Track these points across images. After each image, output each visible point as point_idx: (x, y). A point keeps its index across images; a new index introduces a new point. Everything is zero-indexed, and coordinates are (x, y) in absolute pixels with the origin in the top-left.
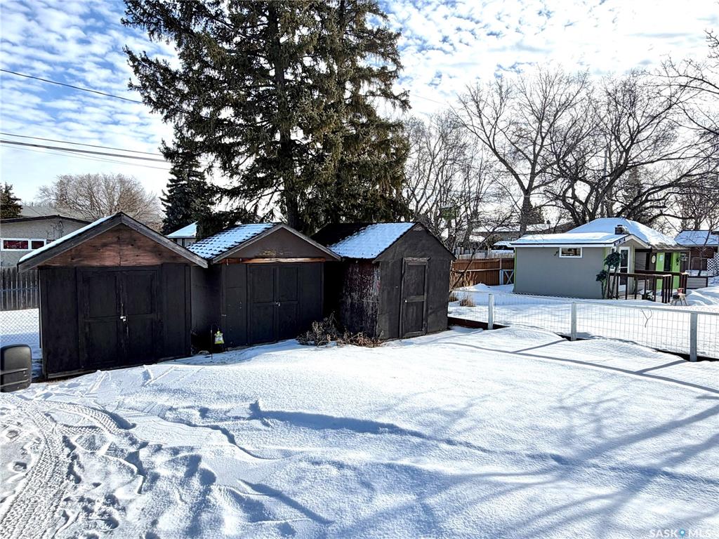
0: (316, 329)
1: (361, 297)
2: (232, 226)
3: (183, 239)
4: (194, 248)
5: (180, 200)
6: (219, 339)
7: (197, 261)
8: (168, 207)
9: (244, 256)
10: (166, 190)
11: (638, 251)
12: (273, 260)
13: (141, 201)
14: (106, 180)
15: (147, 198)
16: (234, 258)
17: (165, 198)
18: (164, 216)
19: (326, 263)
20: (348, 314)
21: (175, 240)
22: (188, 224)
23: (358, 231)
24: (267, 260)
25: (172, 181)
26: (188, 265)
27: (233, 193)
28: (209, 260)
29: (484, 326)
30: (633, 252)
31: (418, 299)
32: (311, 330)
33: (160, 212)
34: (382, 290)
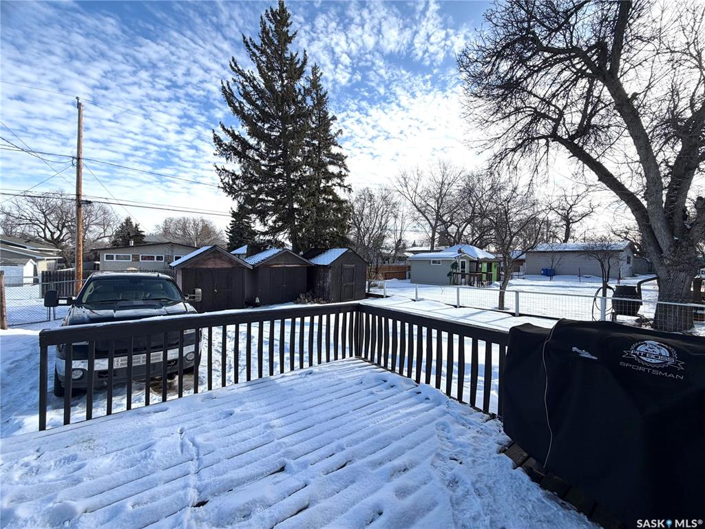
0: (301, 297)
1: (324, 283)
2: (265, 250)
3: (239, 255)
4: (246, 260)
5: (237, 232)
6: (257, 300)
7: (248, 266)
8: (230, 236)
9: (270, 264)
10: (229, 227)
11: (472, 261)
12: (283, 266)
13: (214, 232)
14: (194, 221)
15: (218, 231)
16: (265, 265)
17: (229, 231)
18: (228, 241)
19: (307, 267)
20: (318, 291)
21: (234, 255)
22: (242, 246)
23: (324, 252)
24: (280, 266)
25: (233, 221)
26: (244, 267)
27: (265, 234)
28: (253, 266)
29: (382, 297)
30: (468, 263)
31: (351, 284)
32: (299, 297)
33: (226, 239)
34: (332, 279)
